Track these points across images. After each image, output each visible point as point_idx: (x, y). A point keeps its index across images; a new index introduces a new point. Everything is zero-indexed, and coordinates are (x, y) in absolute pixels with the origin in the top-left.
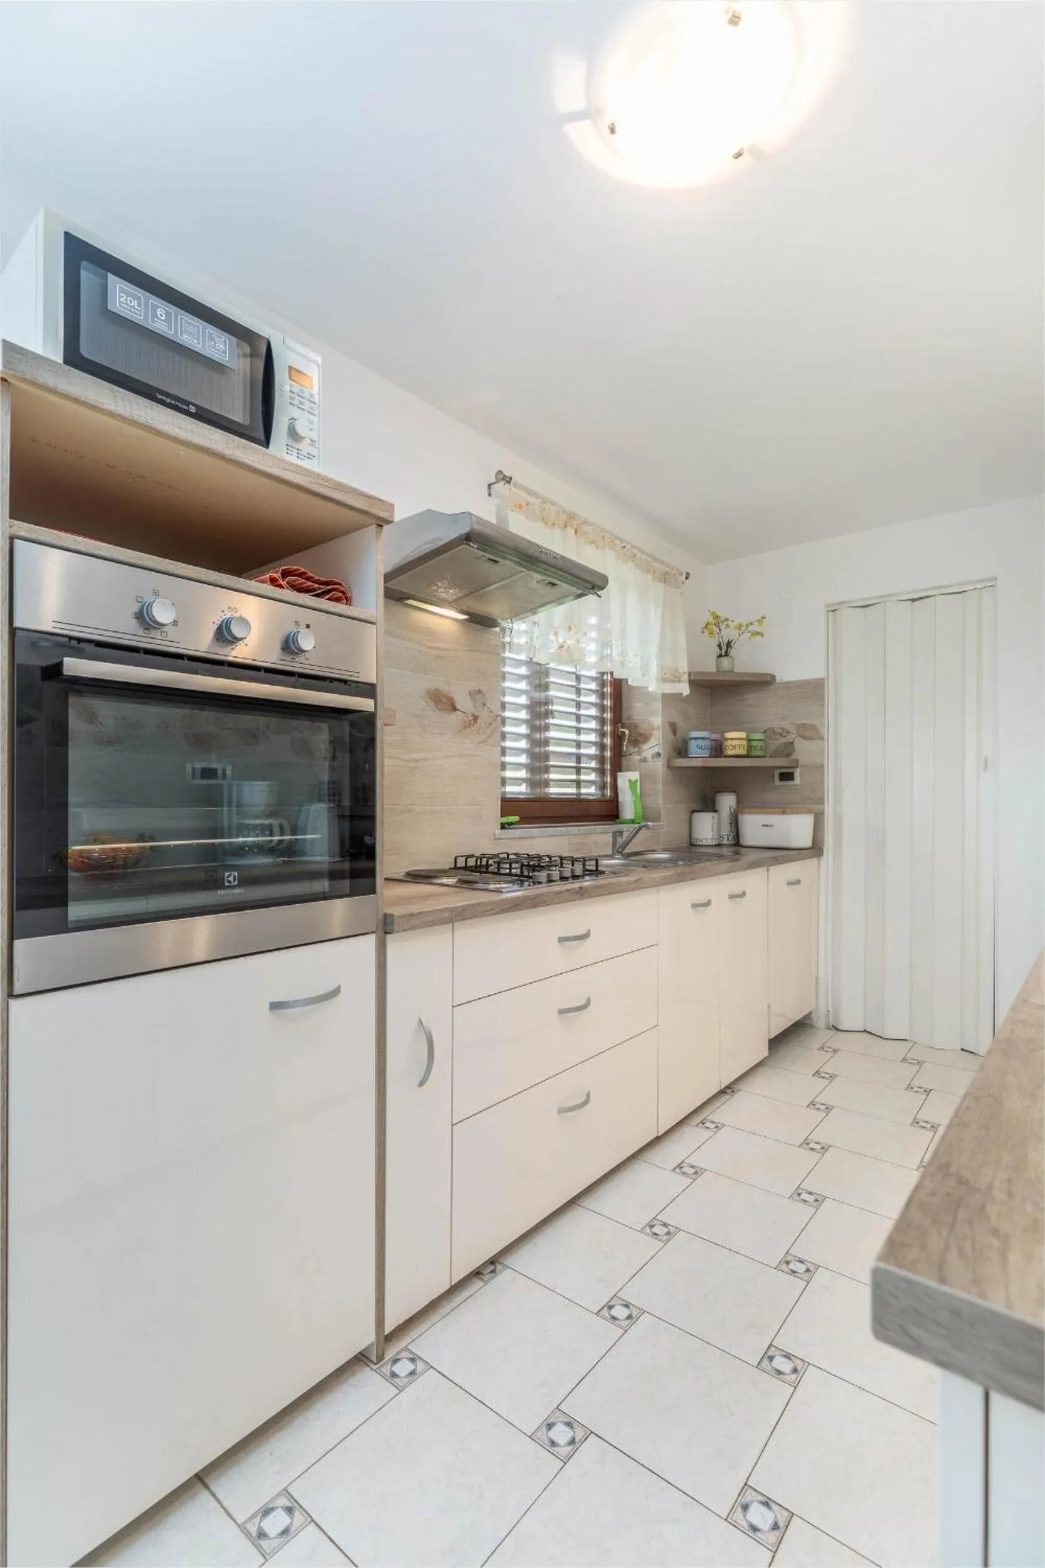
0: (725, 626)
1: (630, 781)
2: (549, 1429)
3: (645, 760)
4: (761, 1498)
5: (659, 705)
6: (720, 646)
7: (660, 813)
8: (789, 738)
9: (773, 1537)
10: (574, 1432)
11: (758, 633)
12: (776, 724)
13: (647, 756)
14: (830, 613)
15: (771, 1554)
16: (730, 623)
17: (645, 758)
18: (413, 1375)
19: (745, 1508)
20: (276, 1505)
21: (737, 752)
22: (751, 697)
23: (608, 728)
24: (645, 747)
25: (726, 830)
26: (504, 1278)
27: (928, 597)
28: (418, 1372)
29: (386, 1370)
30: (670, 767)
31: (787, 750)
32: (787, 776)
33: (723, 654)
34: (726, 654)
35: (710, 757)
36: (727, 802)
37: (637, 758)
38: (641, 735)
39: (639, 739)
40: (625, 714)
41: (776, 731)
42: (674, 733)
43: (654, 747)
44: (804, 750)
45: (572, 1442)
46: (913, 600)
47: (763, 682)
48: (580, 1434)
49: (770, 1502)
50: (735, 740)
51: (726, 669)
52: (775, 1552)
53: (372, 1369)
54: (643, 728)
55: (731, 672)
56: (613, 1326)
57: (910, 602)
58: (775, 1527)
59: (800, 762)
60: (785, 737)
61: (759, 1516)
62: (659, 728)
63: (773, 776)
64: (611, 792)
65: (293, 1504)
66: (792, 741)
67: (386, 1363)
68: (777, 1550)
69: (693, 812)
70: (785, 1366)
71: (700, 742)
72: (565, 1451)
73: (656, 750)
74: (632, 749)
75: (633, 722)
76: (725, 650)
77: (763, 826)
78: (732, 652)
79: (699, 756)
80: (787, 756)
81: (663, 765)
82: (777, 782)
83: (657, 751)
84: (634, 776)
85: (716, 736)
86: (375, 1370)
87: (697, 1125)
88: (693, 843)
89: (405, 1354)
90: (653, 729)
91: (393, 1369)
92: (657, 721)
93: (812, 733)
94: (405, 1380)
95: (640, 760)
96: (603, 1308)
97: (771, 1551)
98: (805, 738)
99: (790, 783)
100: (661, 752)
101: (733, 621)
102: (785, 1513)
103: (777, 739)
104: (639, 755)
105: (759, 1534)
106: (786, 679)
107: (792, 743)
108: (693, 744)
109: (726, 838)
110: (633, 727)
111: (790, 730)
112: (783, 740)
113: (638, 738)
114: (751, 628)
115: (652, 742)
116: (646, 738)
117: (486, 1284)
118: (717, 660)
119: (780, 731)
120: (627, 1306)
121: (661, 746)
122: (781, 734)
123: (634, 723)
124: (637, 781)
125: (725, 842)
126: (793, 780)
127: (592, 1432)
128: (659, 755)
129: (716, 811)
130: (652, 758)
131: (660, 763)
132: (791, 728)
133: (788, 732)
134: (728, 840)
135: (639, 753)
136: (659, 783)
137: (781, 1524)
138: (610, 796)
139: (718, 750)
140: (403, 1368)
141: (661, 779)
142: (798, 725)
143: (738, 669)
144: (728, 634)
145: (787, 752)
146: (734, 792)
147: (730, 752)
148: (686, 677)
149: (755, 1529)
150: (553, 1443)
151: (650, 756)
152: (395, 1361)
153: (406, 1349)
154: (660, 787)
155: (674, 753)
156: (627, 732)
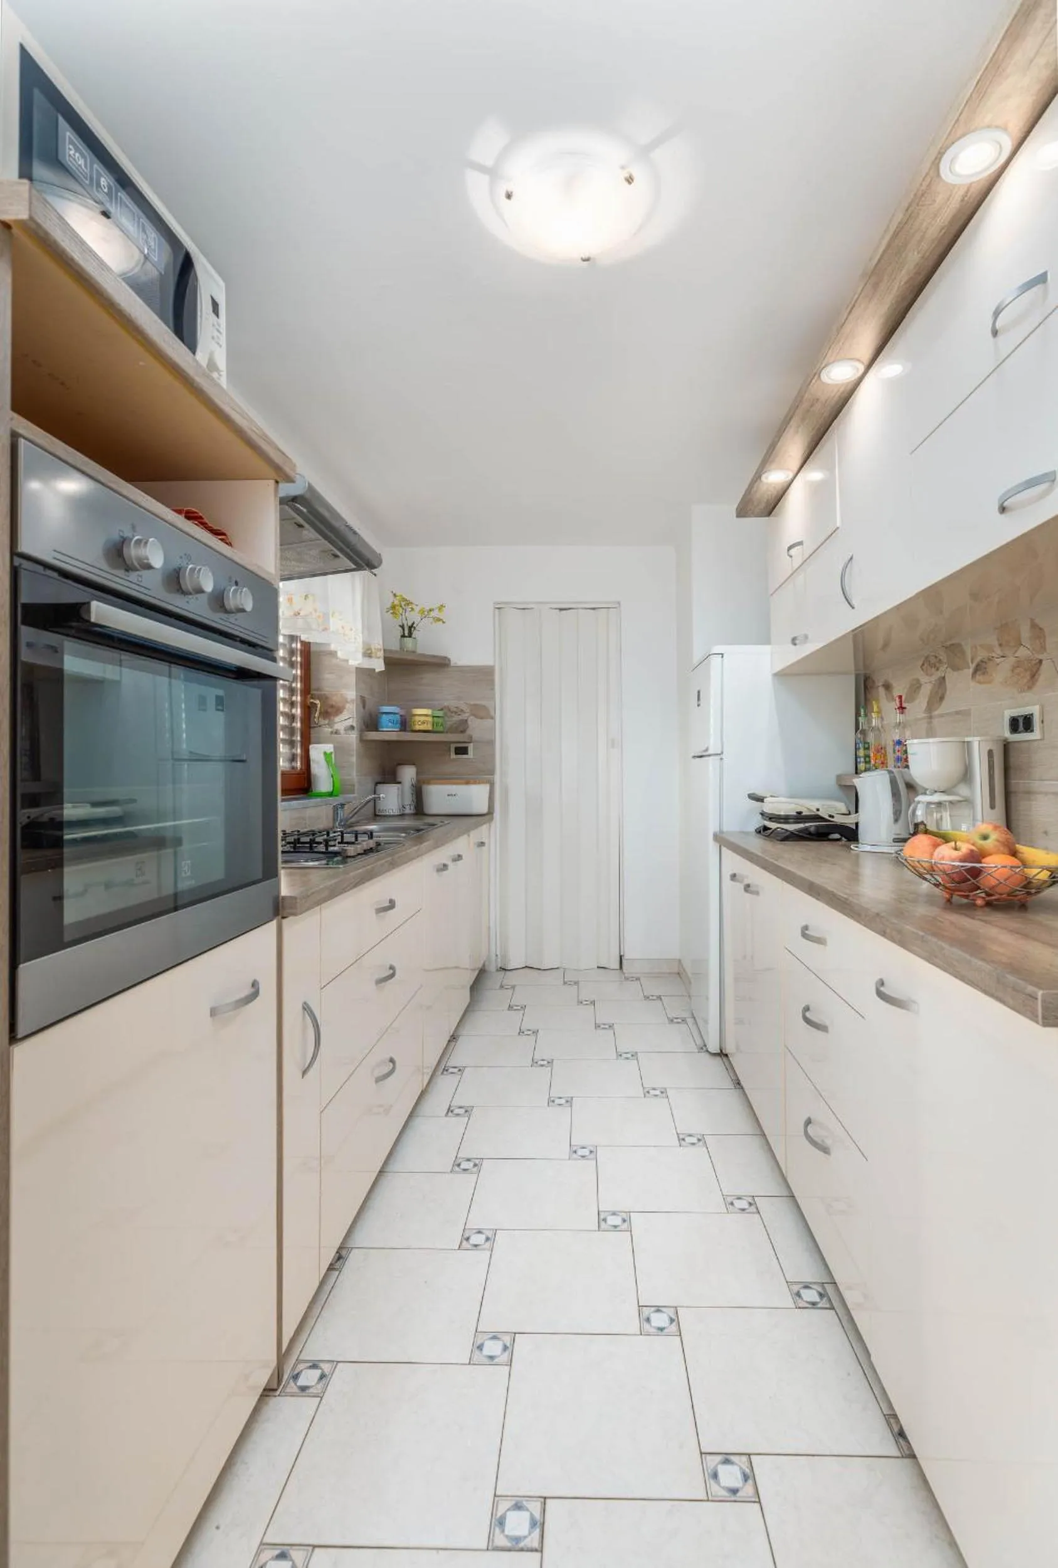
0: (410, 609)
1: (325, 753)
2: (481, 1350)
3: (337, 732)
4: (653, 1309)
5: (352, 679)
6: (402, 627)
7: (354, 786)
8: (464, 716)
9: (674, 1327)
10: (503, 1341)
11: (439, 620)
12: (452, 703)
13: (339, 728)
14: (497, 610)
15: (678, 1338)
16: (414, 607)
17: (337, 730)
18: (324, 1378)
19: (648, 1320)
20: (264, 1561)
21: (422, 727)
22: (428, 677)
23: (298, 698)
24: (337, 719)
25: (409, 799)
26: (354, 1259)
27: (570, 609)
28: (327, 1374)
29: (292, 1387)
30: (362, 740)
31: (462, 727)
32: (462, 751)
33: (406, 634)
34: (410, 635)
35: (400, 731)
36: (408, 774)
37: (328, 730)
38: (332, 706)
39: (331, 711)
40: (313, 686)
41: (452, 710)
42: (364, 707)
43: (347, 719)
44: (476, 727)
45: (505, 1348)
46: (561, 609)
47: (440, 664)
48: (507, 1339)
49: (660, 1308)
50: (422, 716)
51: (410, 649)
52: (680, 1335)
53: (275, 1396)
54: (335, 700)
55: (414, 652)
56: (478, 1252)
57: (558, 610)
58: (672, 1320)
59: (473, 737)
60: (459, 715)
61: (660, 1320)
62: (352, 701)
63: (450, 750)
64: (301, 764)
65: (281, 1549)
66: (466, 718)
67: (288, 1382)
68: (680, 1333)
69: (377, 784)
70: (617, 1221)
71: (391, 717)
72: (505, 1357)
73: (350, 722)
74: (322, 722)
75: (323, 693)
76: (408, 631)
77: (448, 795)
78: (415, 634)
79: (389, 732)
80: (463, 732)
81: (356, 737)
82: (453, 756)
83: (351, 724)
84: (329, 748)
85: (402, 712)
86: (279, 1395)
87: (442, 1073)
88: (377, 813)
89: (301, 1367)
90: (347, 702)
91: (298, 1384)
92: (351, 694)
93: (484, 712)
94: (320, 1386)
95: (332, 733)
96: (461, 1243)
97: (677, 1335)
98: (476, 716)
99: (465, 756)
100: (355, 725)
101: (417, 605)
102: (672, 1309)
103: (452, 717)
104: (331, 728)
105: (666, 1331)
106: (460, 663)
107: (466, 720)
108: (385, 718)
109: (408, 807)
110: (324, 699)
111: (464, 709)
112: (456, 718)
113: (329, 710)
114: (432, 614)
115: (345, 715)
116: (338, 710)
117: (340, 1272)
118: (400, 640)
119: (455, 710)
120: (479, 1232)
121: (355, 719)
122: (456, 713)
123: (325, 694)
124: (331, 753)
125: (407, 811)
126: (467, 754)
127: (515, 1333)
128: (352, 727)
129: (400, 783)
130: (345, 730)
131: (355, 736)
132: (464, 708)
133: (462, 711)
134: (410, 809)
135: (330, 725)
136: (352, 755)
137: (674, 1317)
138: (301, 769)
139: (405, 724)
140: (309, 1377)
141: (355, 752)
142: (471, 705)
143: (419, 651)
144: (413, 617)
145: (461, 729)
146: (414, 764)
147: (417, 727)
148: (381, 654)
149: (661, 1329)
150: (491, 1358)
151: (343, 728)
152: (296, 1377)
153: (298, 1361)
154: (354, 759)
155: (364, 727)
156: (317, 702)
